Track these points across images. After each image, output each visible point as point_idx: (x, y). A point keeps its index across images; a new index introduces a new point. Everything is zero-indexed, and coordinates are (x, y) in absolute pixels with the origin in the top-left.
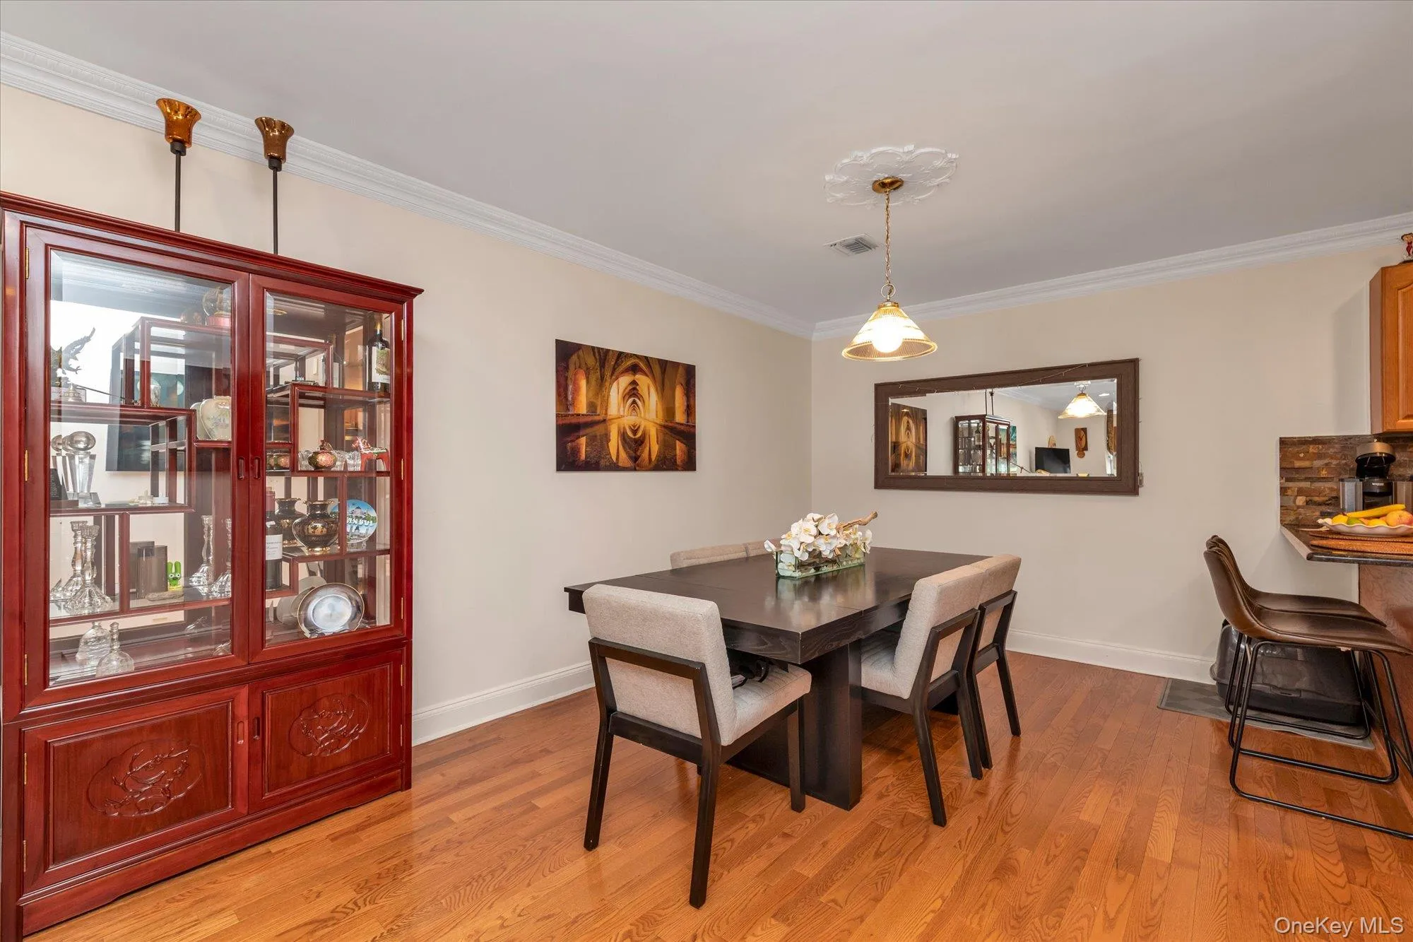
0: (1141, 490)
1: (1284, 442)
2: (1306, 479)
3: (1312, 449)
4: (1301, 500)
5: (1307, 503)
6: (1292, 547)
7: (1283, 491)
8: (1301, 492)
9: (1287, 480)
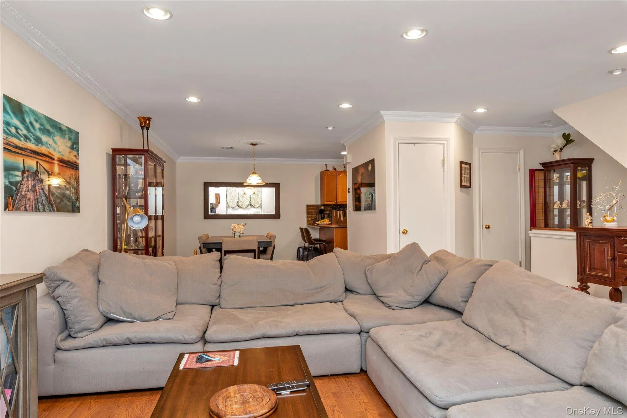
0: (280, 217)
1: (307, 206)
2: (311, 214)
3: (312, 207)
4: (310, 219)
5: (311, 219)
6: (310, 227)
7: (307, 217)
8: (310, 217)
9: (308, 214)
